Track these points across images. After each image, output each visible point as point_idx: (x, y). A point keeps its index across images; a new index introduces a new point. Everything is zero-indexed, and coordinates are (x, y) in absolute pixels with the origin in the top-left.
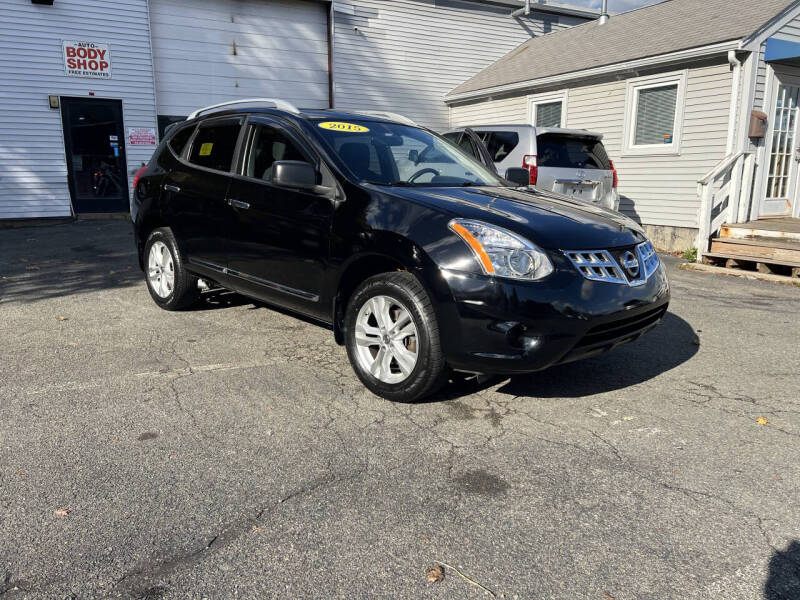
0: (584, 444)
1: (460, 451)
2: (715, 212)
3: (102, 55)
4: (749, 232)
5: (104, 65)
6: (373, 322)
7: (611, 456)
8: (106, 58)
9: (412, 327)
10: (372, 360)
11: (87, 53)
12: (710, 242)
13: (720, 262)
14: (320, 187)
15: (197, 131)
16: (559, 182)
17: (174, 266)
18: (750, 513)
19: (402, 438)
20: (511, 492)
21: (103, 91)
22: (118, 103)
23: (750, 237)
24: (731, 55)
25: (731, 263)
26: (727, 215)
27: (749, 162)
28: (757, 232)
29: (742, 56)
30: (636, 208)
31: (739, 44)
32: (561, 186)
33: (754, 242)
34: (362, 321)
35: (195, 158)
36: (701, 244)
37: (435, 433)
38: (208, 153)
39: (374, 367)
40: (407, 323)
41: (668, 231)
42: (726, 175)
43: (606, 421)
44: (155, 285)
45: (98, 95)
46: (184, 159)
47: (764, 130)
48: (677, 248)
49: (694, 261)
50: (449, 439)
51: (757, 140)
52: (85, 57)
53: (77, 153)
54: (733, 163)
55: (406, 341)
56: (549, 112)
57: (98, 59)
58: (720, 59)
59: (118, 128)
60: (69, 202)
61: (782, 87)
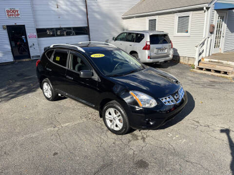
0: (166, 147)
1: (136, 152)
2: (200, 54)
3: (17, 12)
4: (209, 60)
5: (18, 15)
6: (110, 114)
7: (173, 151)
8: (19, 13)
9: (121, 117)
10: (111, 124)
11: (13, 12)
12: (199, 63)
13: (201, 69)
14: (93, 77)
15: (54, 52)
16: (157, 48)
17: (51, 90)
18: (207, 169)
19: (121, 149)
20: (150, 167)
21: (19, 23)
22: (24, 26)
23: (209, 61)
24: (205, 8)
25: (204, 69)
26: (203, 55)
27: (209, 39)
28: (211, 60)
29: (208, 8)
30: (178, 51)
31: (207, 5)
32: (157, 50)
33: (210, 63)
34: (107, 114)
35: (54, 60)
36: (196, 64)
37: (129, 146)
38: (59, 60)
39: (111, 125)
40: (119, 116)
41: (187, 58)
42: (203, 44)
43: (172, 137)
44: (46, 94)
45: (18, 24)
46: (51, 60)
47: (214, 30)
48: (189, 63)
49: (194, 68)
50: (133, 148)
51: (212, 33)
52: (12, 13)
53: (13, 41)
54: (205, 40)
55: (120, 120)
56: (153, 24)
57: (16, 13)
58: (202, 9)
59: (24, 33)
60: (12, 57)
61: (219, 16)
